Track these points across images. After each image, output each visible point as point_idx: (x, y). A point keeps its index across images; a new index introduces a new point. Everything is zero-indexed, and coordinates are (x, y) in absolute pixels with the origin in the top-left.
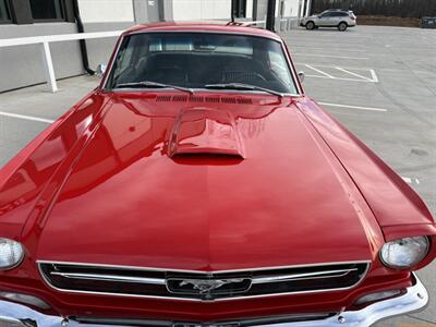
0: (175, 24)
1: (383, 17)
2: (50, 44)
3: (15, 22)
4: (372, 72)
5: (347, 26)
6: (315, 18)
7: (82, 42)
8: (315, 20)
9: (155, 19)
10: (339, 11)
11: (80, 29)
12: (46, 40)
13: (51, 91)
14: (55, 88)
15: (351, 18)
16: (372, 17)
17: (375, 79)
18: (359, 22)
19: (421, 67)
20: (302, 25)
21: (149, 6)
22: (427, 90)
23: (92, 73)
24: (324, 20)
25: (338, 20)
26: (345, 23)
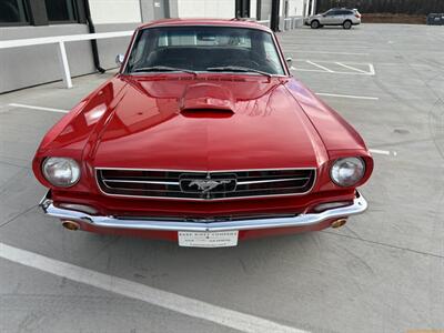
0: (179, 20)
1: (389, 15)
2: (65, 43)
3: (32, 24)
4: (371, 67)
5: (352, 24)
6: (319, 17)
7: (93, 42)
8: (319, 19)
9: (162, 17)
10: (343, 9)
11: (92, 30)
12: (61, 40)
13: (67, 88)
14: (70, 85)
15: (355, 16)
16: (378, 15)
17: (373, 72)
18: (364, 20)
19: (419, 61)
20: (306, 24)
21: (155, 8)
22: (419, 81)
23: (102, 71)
24: (329, 18)
25: (342, 18)
26: (350, 21)
